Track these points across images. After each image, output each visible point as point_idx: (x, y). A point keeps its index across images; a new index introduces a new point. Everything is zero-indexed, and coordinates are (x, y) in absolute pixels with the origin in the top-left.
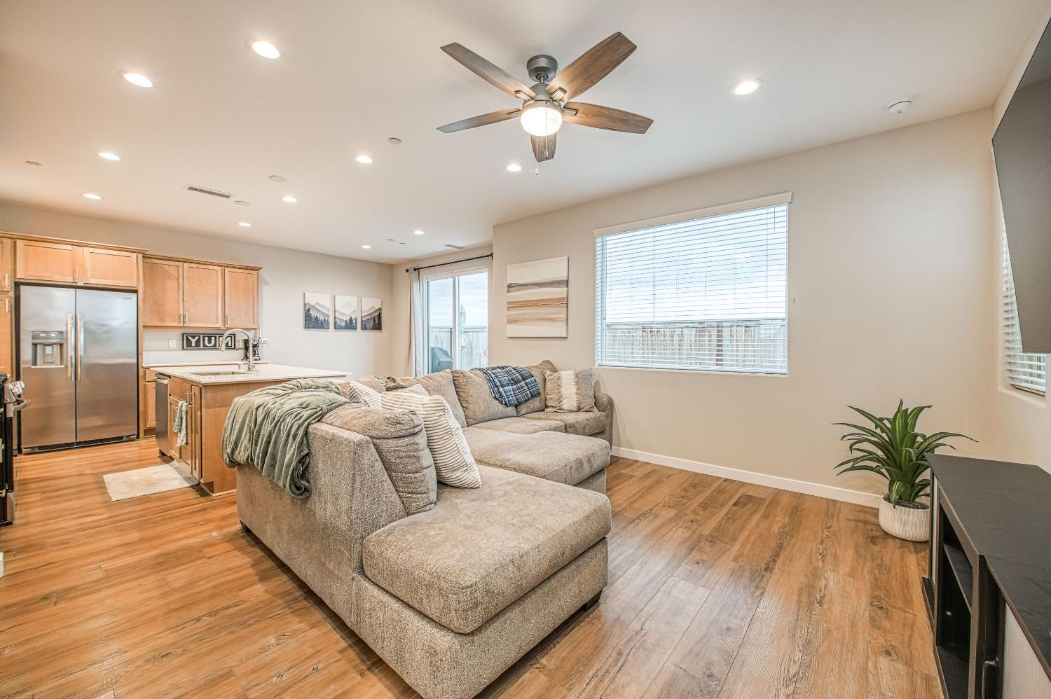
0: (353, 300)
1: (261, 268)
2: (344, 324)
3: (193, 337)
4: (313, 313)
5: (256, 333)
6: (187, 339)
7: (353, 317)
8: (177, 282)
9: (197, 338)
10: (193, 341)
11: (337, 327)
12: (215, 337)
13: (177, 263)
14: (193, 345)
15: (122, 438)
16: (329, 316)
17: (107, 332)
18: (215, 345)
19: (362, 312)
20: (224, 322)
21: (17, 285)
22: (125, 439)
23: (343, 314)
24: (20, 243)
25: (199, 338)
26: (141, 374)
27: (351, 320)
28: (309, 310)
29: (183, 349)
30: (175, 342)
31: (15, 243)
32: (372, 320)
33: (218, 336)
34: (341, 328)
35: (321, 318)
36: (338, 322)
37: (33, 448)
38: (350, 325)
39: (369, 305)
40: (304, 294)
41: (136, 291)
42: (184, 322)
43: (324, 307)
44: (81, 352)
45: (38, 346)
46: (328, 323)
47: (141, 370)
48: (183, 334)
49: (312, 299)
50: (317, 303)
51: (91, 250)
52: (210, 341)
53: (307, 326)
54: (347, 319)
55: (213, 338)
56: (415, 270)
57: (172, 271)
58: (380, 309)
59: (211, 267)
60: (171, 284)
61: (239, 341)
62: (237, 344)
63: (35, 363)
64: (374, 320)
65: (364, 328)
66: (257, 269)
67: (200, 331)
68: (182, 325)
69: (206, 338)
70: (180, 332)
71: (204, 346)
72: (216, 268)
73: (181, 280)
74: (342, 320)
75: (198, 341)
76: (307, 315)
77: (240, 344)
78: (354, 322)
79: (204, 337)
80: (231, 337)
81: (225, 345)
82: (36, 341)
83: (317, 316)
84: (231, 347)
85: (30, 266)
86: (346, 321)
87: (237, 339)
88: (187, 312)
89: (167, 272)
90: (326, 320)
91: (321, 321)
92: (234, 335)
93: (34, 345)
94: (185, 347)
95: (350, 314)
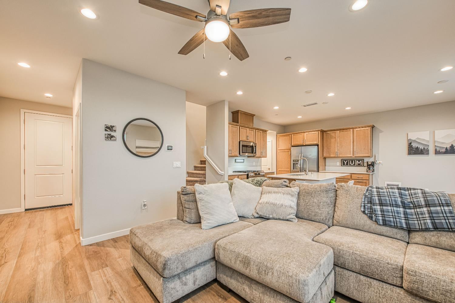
2: (443, 150)
3: (346, 161)
4: (414, 145)
6: (343, 162)
7: (454, 145)
9: (347, 161)
10: (345, 163)
11: (437, 152)
12: (355, 161)
13: (335, 132)
14: (345, 164)
16: (429, 146)
18: (354, 164)
20: (354, 154)
21: (292, 147)
23: (443, 143)
27: (452, 147)
28: (411, 143)
30: (339, 163)
31: (292, 135)
34: (441, 153)
35: (421, 147)
36: (439, 149)
38: (451, 150)
40: (408, 134)
41: (318, 145)
43: (424, 140)
44: (302, 166)
46: (428, 151)
49: (413, 136)
50: (418, 138)
52: (352, 163)
53: (410, 153)
54: (448, 146)
55: (354, 161)
57: (333, 135)
60: (333, 140)
63: (294, 169)
66: (370, 126)
67: (348, 158)
68: (337, 156)
69: (351, 161)
70: (341, 159)
71: (350, 165)
73: (336, 138)
74: (442, 148)
75: (347, 163)
76: (410, 146)
77: (365, 164)
79: (350, 161)
80: (362, 161)
81: (359, 165)
82: (294, 163)
83: (417, 147)
84: (362, 165)
85: (294, 141)
86: (447, 148)
87: (364, 162)
88: (338, 151)
89: (332, 136)
90: (426, 148)
91: (421, 150)
92: (363, 160)
93: (294, 164)
94: (342, 165)
95: (452, 142)
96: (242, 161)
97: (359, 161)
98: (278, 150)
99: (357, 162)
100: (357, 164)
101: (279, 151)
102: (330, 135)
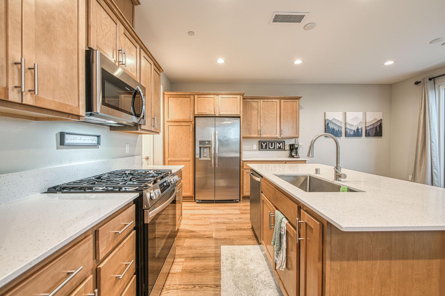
0: (360, 115)
1: (301, 97)
2: (352, 133)
3: (264, 143)
4: (331, 126)
5: (295, 140)
6: (261, 144)
7: (360, 128)
8: (257, 111)
9: (266, 143)
10: (264, 145)
11: (347, 135)
12: (275, 143)
13: (257, 100)
14: (264, 148)
15: (233, 200)
16: (342, 127)
17: (227, 141)
18: (274, 148)
19: (366, 123)
20: (281, 134)
21: (195, 117)
22: (234, 201)
23: (352, 125)
24: (196, 96)
25: (267, 144)
26: (241, 164)
27: (358, 129)
28: (328, 124)
29: (259, 150)
30: (255, 146)
31: (194, 97)
32: (375, 129)
33: (276, 142)
34: (350, 136)
35: (336, 129)
36: (348, 131)
37: (199, 200)
38: (357, 134)
39: (372, 117)
40: (325, 113)
41: (239, 117)
42: (261, 134)
43: (338, 121)
44: (217, 152)
45: (202, 148)
46: (341, 133)
47: (241, 162)
48: (259, 142)
49: (330, 116)
50: (334, 119)
51: (221, 96)
52: (272, 146)
54: (355, 129)
55: (273, 144)
56: (430, 79)
57: (255, 104)
58: (381, 120)
59: (274, 100)
60: (254, 113)
61: (286, 145)
62: (285, 147)
63: (200, 157)
64: (376, 129)
65: (368, 135)
66: (298, 98)
67: (267, 140)
68: (259, 136)
69: (270, 144)
70: (258, 140)
71: (269, 148)
72: (277, 100)
73: (259, 109)
74: (351, 130)
75: (266, 146)
76: (327, 127)
77: (287, 148)
78: (360, 131)
79: (269, 143)
80: (282, 143)
81: (279, 148)
82: (201, 146)
83: (333, 128)
84: (282, 149)
85: (199, 108)
86: (354, 130)
87: (285, 144)
88: (262, 128)
89: (253, 106)
90: (340, 130)
91: (336, 131)
92: (284, 142)
93: (200, 148)
94: (260, 149)
95: (357, 125)
96: (94, 140)
97: (279, 143)
98: (166, 122)
99: (278, 144)
100: (277, 148)
101: (170, 124)
102: (251, 104)
